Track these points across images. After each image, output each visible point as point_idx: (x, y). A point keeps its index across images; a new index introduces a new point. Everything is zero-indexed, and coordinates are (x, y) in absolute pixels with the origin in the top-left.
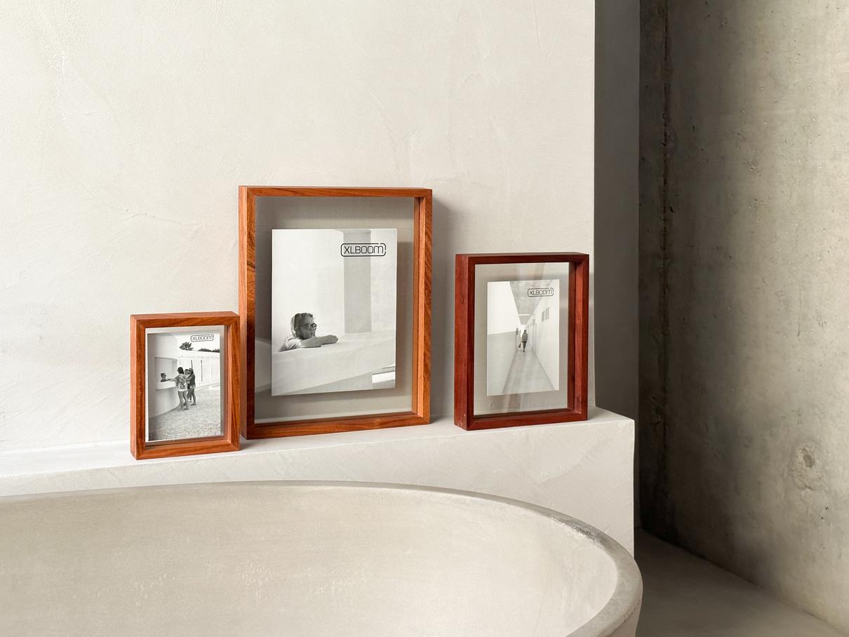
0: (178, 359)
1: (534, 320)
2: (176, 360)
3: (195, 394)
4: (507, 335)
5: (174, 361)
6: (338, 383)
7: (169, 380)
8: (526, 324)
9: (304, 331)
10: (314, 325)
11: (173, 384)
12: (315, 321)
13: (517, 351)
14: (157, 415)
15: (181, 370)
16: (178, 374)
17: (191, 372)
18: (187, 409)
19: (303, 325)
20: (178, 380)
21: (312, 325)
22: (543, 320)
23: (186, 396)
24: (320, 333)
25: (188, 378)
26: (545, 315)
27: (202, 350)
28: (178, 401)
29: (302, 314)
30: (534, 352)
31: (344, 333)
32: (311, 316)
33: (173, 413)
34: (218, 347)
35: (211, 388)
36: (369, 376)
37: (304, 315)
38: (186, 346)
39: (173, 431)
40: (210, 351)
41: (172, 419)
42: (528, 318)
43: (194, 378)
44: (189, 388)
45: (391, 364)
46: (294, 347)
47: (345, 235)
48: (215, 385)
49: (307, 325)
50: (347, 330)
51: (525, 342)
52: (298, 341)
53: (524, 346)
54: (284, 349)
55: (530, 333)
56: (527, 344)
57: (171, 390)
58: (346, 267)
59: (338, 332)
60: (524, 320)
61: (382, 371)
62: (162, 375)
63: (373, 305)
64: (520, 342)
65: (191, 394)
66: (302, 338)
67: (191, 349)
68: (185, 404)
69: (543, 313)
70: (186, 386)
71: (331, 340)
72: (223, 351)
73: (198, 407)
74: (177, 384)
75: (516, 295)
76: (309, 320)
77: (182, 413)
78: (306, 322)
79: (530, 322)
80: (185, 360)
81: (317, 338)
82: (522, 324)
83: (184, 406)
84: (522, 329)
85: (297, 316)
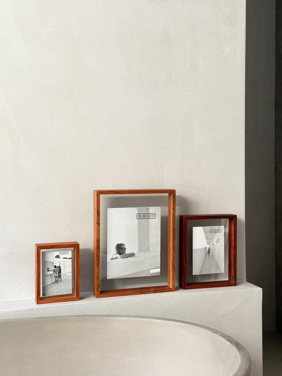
0: (54, 262)
1: (213, 243)
2: (54, 263)
3: (61, 276)
4: (202, 249)
5: (53, 263)
6: (135, 273)
7: (50, 271)
8: (209, 244)
9: (121, 251)
10: (125, 249)
11: (52, 273)
12: (126, 247)
13: (206, 256)
14: (46, 285)
15: (55, 267)
16: (54, 268)
17: (59, 267)
18: (58, 283)
19: (120, 249)
20: (54, 271)
21: (124, 249)
22: (217, 243)
23: (57, 277)
24: (127, 252)
25: (58, 270)
26: (218, 241)
27: (64, 258)
28: (54, 280)
29: (120, 244)
30: (213, 256)
31: (138, 252)
32: (124, 245)
33: (52, 285)
34: (71, 257)
35: (68, 274)
36: (149, 270)
37: (121, 244)
38: (58, 257)
39: (52, 292)
40: (67, 258)
41: (52, 287)
42: (211, 242)
43: (61, 270)
44: (59, 274)
45: (158, 265)
46: (117, 258)
47: (138, 210)
48: (69, 273)
49: (122, 249)
50: (139, 250)
51: (209, 252)
52: (118, 256)
53: (209, 254)
54: (112, 259)
55: (211, 248)
56: (210, 253)
57: (51, 275)
58: (139, 224)
59: (135, 251)
60: (208, 243)
61: (154, 268)
62: (48, 269)
63: (150, 240)
64: (207, 252)
65: (60, 276)
66: (120, 254)
67: (59, 258)
68: (57, 281)
69: (217, 240)
70: (58, 273)
71: (132, 255)
72: (73, 258)
73: (62, 282)
74: (54, 273)
75: (205, 232)
76: (123, 246)
77: (56, 284)
78: (122, 247)
79: (211, 243)
80: (57, 262)
81: (126, 254)
82: (208, 244)
83: (57, 282)
84: (208, 246)
85: (118, 245)
